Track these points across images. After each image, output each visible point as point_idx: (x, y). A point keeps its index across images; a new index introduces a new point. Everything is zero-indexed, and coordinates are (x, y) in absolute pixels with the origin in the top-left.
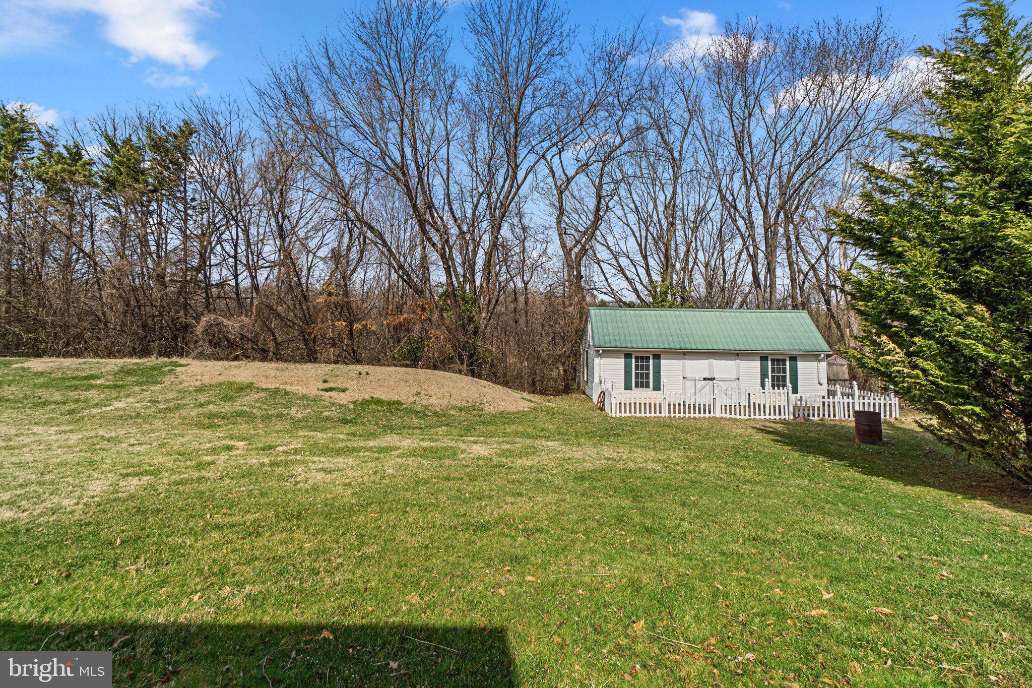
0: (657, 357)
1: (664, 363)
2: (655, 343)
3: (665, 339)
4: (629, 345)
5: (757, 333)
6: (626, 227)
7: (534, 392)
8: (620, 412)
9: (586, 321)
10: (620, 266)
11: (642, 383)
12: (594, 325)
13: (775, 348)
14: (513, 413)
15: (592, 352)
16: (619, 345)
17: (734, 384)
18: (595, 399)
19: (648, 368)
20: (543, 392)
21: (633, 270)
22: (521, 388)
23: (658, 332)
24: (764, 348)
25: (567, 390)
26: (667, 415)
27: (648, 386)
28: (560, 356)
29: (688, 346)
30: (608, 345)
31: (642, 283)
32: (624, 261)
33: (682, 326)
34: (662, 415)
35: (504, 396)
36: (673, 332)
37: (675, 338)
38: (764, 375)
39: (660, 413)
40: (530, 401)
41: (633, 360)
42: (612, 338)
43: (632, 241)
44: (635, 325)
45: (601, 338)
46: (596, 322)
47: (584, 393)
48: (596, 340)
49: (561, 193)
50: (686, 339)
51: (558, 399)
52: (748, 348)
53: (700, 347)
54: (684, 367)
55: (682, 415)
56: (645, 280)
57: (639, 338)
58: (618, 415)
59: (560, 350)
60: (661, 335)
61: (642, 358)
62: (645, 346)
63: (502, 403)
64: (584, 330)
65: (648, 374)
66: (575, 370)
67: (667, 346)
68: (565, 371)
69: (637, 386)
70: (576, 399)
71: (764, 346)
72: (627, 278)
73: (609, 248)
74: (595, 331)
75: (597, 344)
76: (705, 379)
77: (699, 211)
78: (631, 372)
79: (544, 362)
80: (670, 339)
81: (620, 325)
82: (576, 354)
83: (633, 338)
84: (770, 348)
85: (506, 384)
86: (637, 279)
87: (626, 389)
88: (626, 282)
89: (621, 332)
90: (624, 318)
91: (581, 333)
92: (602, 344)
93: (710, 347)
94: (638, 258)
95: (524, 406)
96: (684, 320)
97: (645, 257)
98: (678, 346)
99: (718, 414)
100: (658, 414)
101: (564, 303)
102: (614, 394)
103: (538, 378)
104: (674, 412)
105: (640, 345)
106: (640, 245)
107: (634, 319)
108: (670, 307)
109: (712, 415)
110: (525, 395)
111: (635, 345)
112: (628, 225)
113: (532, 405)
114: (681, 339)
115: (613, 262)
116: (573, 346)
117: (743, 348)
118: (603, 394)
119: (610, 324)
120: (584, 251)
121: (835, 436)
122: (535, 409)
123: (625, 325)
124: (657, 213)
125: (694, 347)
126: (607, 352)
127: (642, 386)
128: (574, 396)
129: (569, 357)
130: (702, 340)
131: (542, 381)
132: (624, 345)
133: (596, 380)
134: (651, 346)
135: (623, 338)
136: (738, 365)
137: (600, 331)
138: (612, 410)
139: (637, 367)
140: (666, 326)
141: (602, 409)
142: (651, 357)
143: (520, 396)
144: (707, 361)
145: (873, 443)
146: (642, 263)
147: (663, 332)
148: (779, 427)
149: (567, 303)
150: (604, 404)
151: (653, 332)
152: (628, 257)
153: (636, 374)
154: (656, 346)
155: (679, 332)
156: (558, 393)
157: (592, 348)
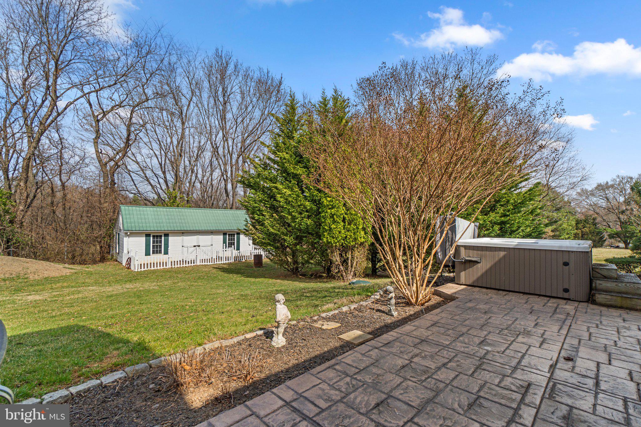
0: (167, 235)
1: (171, 239)
2: (165, 227)
3: (172, 225)
4: (148, 229)
5: (222, 221)
6: (151, 151)
7: (74, 264)
8: (141, 268)
9: (118, 214)
10: (146, 177)
11: (157, 251)
12: (124, 217)
13: (230, 228)
14: (57, 277)
15: (122, 234)
16: (142, 229)
17: (210, 248)
18: (124, 263)
19: (161, 242)
20: (81, 263)
21: (156, 180)
22: (62, 261)
23: (168, 221)
24: (225, 229)
25: (103, 259)
26: (170, 267)
27: (160, 252)
28: (97, 238)
29: (185, 229)
30: (134, 229)
31: (162, 189)
32: (149, 173)
33: (182, 217)
34: (167, 267)
35: (47, 267)
36: (177, 221)
37: (178, 224)
38: (224, 242)
39: (166, 266)
40: (71, 269)
41: (151, 238)
42: (137, 225)
43: (155, 161)
44: (153, 217)
45: (129, 225)
46: (126, 215)
47: (117, 261)
48: (125, 226)
49: (98, 121)
50: (184, 225)
51: (95, 266)
52: (217, 229)
53: (192, 229)
54: (183, 240)
55: (179, 266)
56: (164, 187)
57: (155, 225)
58: (139, 270)
59: (96, 233)
60: (169, 223)
61: (157, 236)
62: (159, 229)
63: (46, 272)
64: (117, 220)
65: (160, 246)
66: (109, 246)
67: (173, 229)
68: (101, 247)
69: (153, 253)
70: (110, 265)
71: (225, 228)
72: (151, 185)
73: (138, 163)
74: (125, 220)
75: (126, 228)
76: (194, 246)
77: (199, 148)
78: (150, 245)
79: (82, 242)
80: (175, 225)
81: (143, 216)
82: (111, 236)
83: (151, 225)
84: (228, 229)
85: (47, 259)
86: (158, 186)
87: (146, 255)
88: (150, 187)
89: (143, 221)
90: (145, 213)
91: (114, 222)
92: (130, 229)
93: (197, 229)
94: (160, 173)
95: (67, 272)
96: (184, 214)
97: (164, 173)
98: (179, 229)
99: (198, 263)
100: (165, 267)
101: (100, 201)
102: (136, 258)
103: (77, 254)
104: (174, 265)
105: (156, 229)
106: (161, 164)
107: (152, 213)
108: (178, 206)
109: (195, 264)
110: (67, 265)
111: (152, 229)
112: (152, 150)
113: (73, 271)
114: (181, 225)
115: (141, 173)
116: (108, 230)
117: (214, 229)
118: (129, 260)
119: (135, 216)
120: (117, 166)
121: (247, 266)
122: (76, 273)
123: (146, 217)
124: (173, 146)
125: (188, 229)
126: (133, 234)
127: (157, 253)
128: (108, 263)
129: (104, 238)
130: (193, 225)
131: (81, 255)
132: (145, 229)
133: (125, 251)
134: (162, 229)
135: (144, 225)
136: (212, 238)
137: (128, 220)
138: (135, 267)
139: (154, 242)
140: (173, 217)
141: (129, 268)
142: (163, 235)
143: (62, 266)
144: (196, 237)
145: (259, 267)
146: (162, 176)
147: (171, 221)
148: (225, 266)
149: (102, 201)
150: (130, 265)
151: (164, 221)
152: (152, 171)
153: (153, 246)
154: (166, 229)
155: (180, 221)
156: (94, 262)
157: (122, 231)
